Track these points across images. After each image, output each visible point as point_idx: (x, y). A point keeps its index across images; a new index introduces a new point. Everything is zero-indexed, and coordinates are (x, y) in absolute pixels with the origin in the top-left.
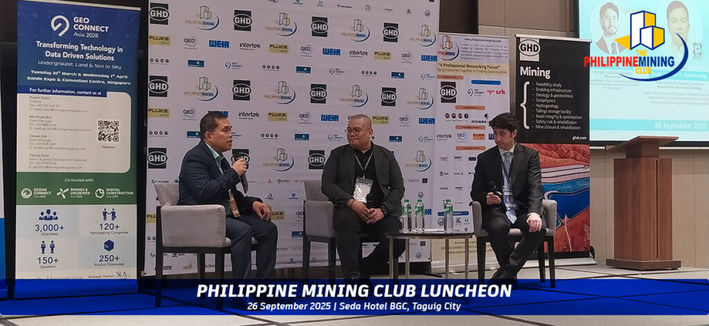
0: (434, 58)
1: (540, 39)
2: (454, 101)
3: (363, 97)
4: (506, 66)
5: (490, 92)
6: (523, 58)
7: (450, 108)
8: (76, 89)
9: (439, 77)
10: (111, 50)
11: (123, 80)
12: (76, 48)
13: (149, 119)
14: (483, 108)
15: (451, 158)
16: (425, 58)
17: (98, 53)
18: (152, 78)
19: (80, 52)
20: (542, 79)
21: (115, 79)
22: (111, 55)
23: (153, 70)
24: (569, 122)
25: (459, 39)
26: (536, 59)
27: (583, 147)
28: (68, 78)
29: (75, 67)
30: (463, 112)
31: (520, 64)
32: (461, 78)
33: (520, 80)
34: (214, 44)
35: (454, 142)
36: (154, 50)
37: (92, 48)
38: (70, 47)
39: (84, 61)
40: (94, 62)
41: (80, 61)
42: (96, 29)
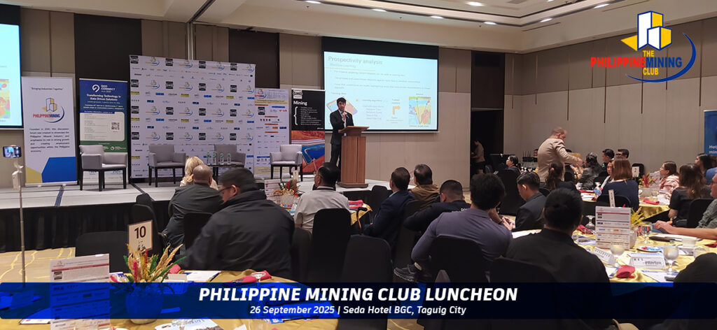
0: (254, 98)
1: (303, 91)
2: (264, 114)
4: (288, 101)
5: (280, 111)
6: (294, 98)
7: (262, 117)
8: (102, 111)
10: (116, 97)
11: (120, 107)
12: (102, 96)
13: (132, 122)
14: (277, 117)
15: (263, 136)
16: (249, 98)
17: (111, 98)
18: (133, 106)
19: (104, 97)
20: (303, 106)
21: (118, 107)
23: (133, 103)
24: (316, 122)
25: (266, 90)
26: (301, 98)
27: (322, 132)
28: (99, 107)
29: (102, 103)
30: (268, 118)
31: (293, 100)
32: (267, 105)
33: (293, 106)
34: (157, 94)
35: (264, 130)
36: (133, 97)
37: (108, 96)
38: (100, 96)
39: (105, 101)
40: (109, 101)
41: (104, 101)
42: (110, 89)
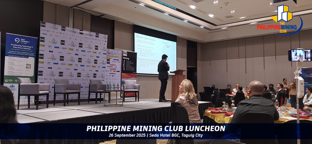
0: (106, 54)
1: (128, 52)
2: (109, 63)
3: (90, 61)
4: (120, 57)
5: (117, 62)
7: (109, 65)
8: (20, 56)
9: (107, 58)
10: (30, 47)
11: (33, 54)
12: (21, 46)
13: (39, 64)
14: (115, 65)
15: (109, 76)
16: (104, 54)
17: (27, 48)
18: (40, 54)
19: (23, 47)
20: (128, 60)
21: (30, 54)
22: (30, 48)
23: (40, 52)
25: (111, 50)
27: (135, 74)
28: (19, 53)
29: (21, 50)
30: (111, 66)
31: (123, 56)
32: (111, 58)
33: (123, 60)
34: (55, 47)
35: (109, 72)
36: (41, 48)
37: (25, 46)
38: (20, 46)
40: (25, 50)
41: (22, 49)
42: (26, 42)
